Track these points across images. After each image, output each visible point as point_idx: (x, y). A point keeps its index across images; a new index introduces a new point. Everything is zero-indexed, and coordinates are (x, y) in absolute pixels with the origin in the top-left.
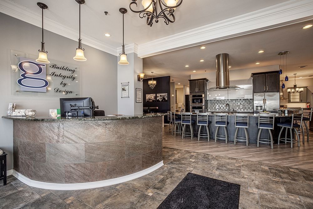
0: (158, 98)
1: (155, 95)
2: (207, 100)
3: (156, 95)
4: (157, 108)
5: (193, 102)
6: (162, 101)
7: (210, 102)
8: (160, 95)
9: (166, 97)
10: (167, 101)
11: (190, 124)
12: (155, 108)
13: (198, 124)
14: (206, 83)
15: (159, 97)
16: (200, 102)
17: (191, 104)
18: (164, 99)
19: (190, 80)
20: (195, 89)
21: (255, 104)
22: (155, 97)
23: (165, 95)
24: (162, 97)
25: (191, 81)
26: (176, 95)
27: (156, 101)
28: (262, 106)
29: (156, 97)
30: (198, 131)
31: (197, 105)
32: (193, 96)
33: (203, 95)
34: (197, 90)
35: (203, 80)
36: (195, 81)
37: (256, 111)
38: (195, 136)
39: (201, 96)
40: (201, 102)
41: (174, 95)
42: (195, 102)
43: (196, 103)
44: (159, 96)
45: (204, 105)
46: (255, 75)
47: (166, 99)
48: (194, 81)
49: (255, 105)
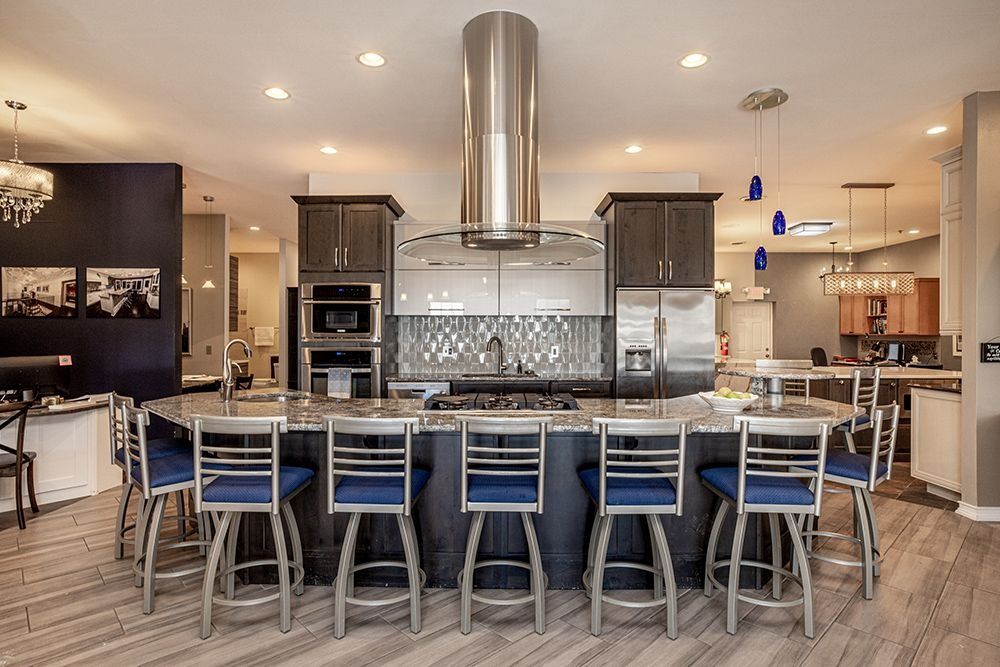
0: (92, 298)
1: (69, 274)
2: (397, 316)
3: (81, 275)
4: (65, 360)
5: (319, 325)
6: (124, 312)
7: (412, 329)
8: (112, 280)
9: (154, 290)
10: (155, 314)
11: (273, 508)
12: (48, 359)
13: (333, 507)
14: (392, 227)
15: (105, 286)
16: (355, 325)
17: (308, 334)
18: (138, 300)
19: (301, 201)
20: (328, 254)
21: (624, 338)
22: (76, 289)
23: (145, 276)
24: (122, 291)
25: (309, 207)
26: (234, 286)
27: (83, 312)
28: (648, 352)
29: (79, 288)
30: (339, 540)
31: (341, 341)
32: (319, 292)
33: (376, 290)
34: (339, 257)
35: (374, 207)
36: (334, 207)
37: (628, 376)
38: (318, 572)
39: (365, 292)
40: (365, 326)
41: (219, 283)
42: (331, 326)
43: (335, 331)
44: (105, 282)
45: (377, 345)
46: (620, 204)
47: (153, 301)
48: (326, 206)
49: (623, 345)
